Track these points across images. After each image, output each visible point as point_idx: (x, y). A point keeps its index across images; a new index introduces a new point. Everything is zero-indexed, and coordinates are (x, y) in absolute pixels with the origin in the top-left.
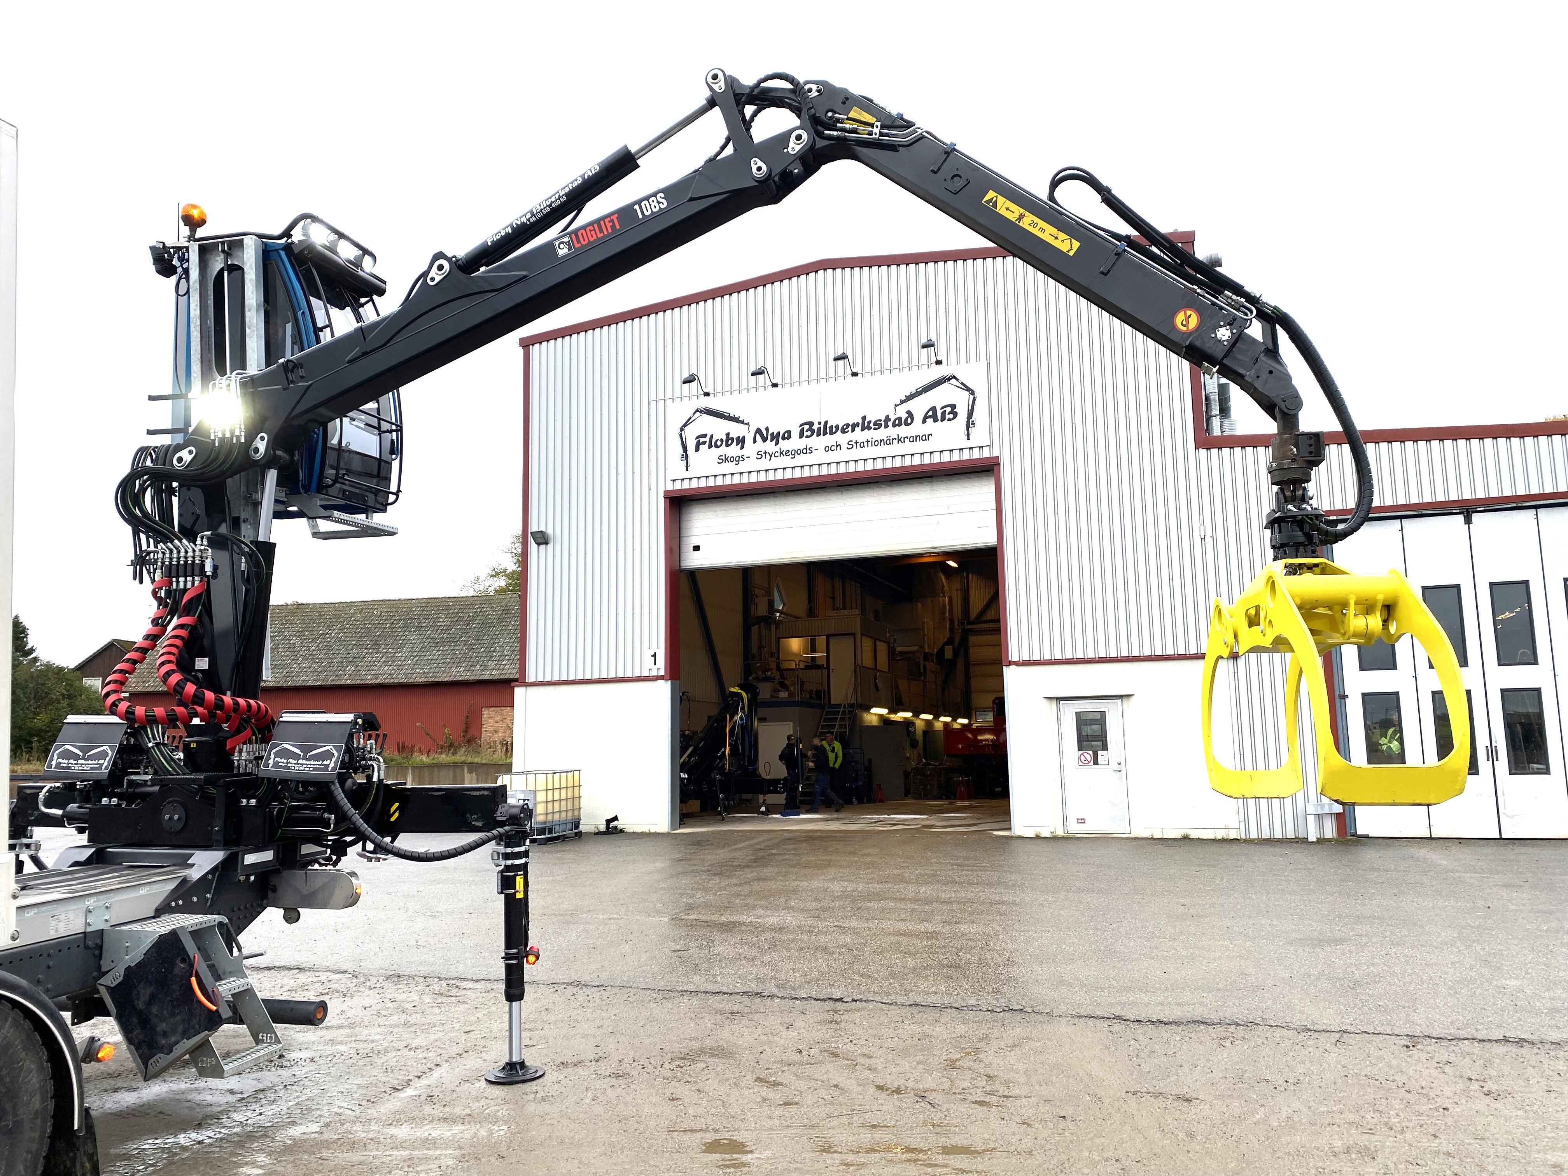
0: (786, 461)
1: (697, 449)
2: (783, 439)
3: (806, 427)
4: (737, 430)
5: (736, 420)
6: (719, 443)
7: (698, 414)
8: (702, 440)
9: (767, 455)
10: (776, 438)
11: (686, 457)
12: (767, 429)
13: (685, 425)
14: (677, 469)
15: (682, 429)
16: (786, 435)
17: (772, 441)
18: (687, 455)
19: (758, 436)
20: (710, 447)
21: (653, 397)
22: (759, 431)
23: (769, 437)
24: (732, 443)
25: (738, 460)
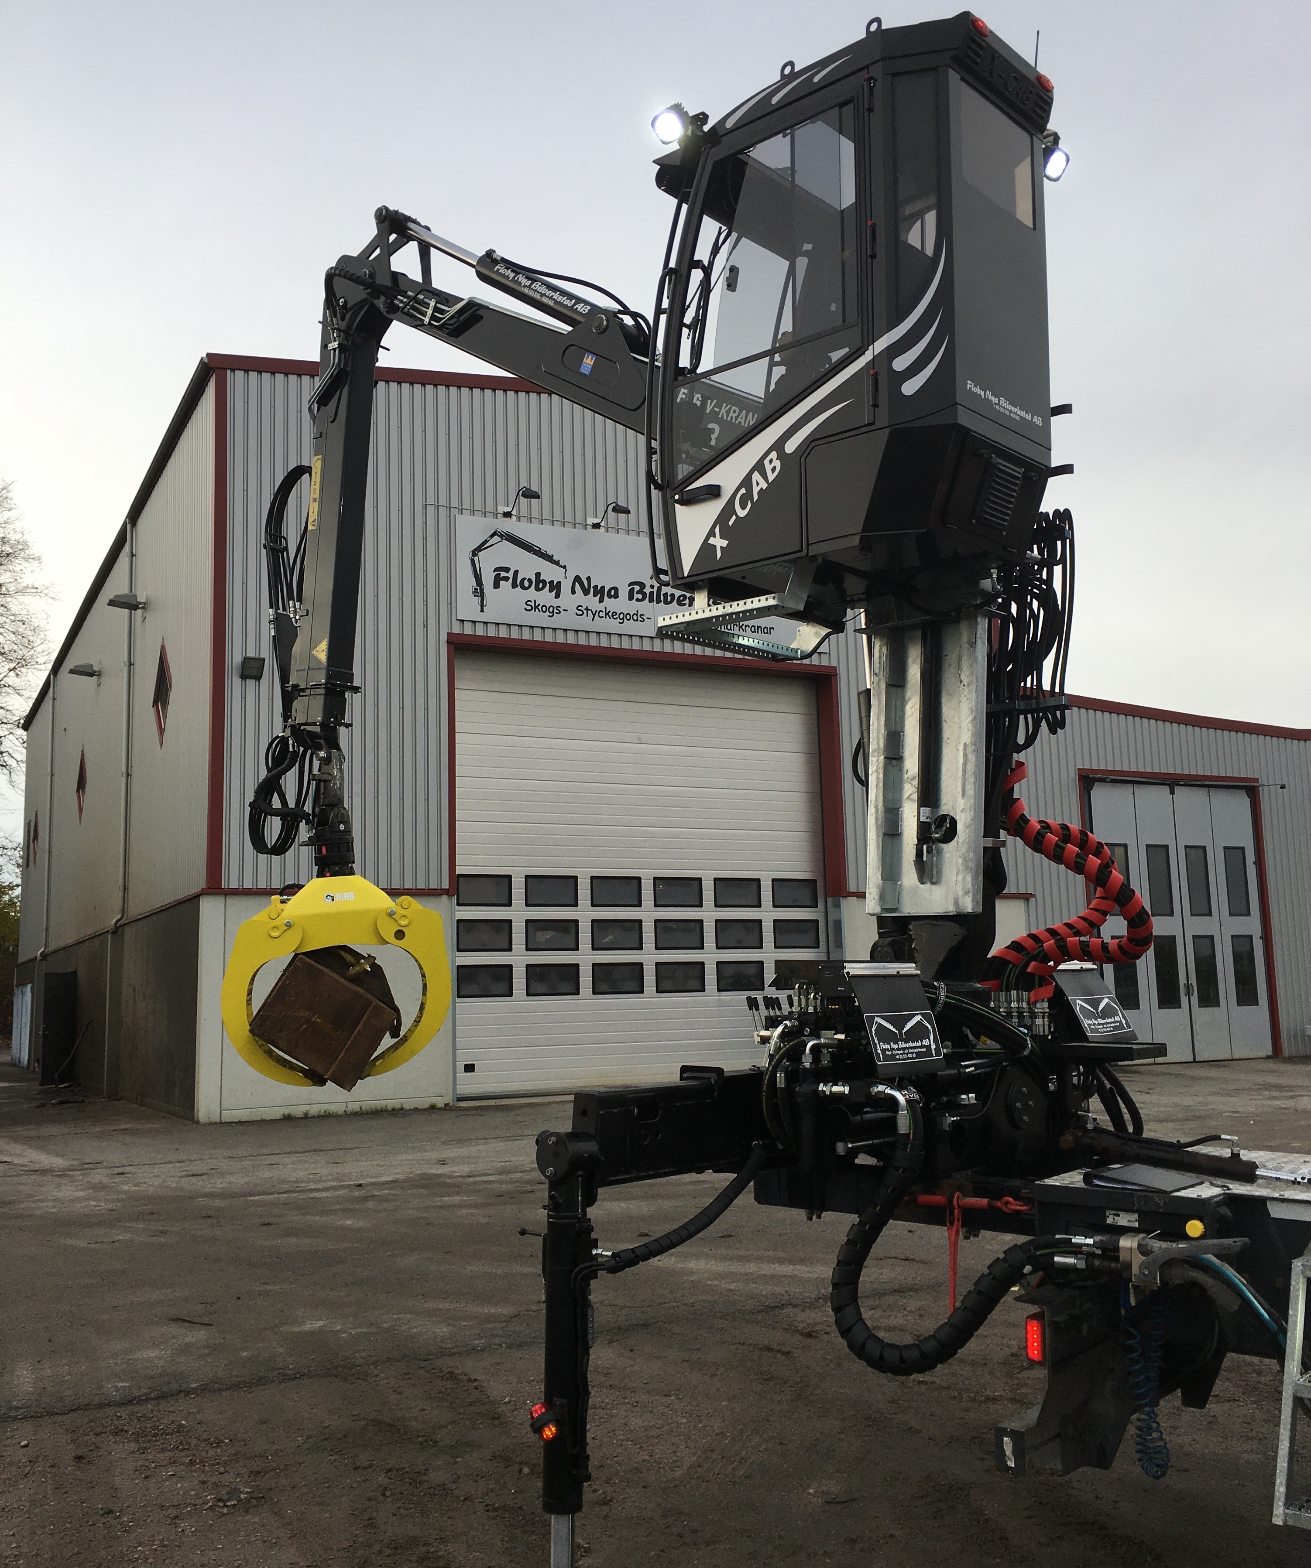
0: (612, 625)
1: (496, 586)
2: (610, 596)
3: (637, 588)
4: (550, 573)
5: (549, 558)
6: (526, 584)
7: (496, 538)
8: (503, 574)
9: (590, 612)
10: (600, 592)
11: (479, 592)
12: (589, 579)
13: (479, 549)
14: (468, 607)
15: (475, 552)
16: (613, 593)
17: (595, 596)
18: (482, 590)
19: (577, 586)
20: (514, 585)
21: (431, 500)
22: (577, 579)
23: (592, 590)
24: (544, 587)
25: (554, 611)
